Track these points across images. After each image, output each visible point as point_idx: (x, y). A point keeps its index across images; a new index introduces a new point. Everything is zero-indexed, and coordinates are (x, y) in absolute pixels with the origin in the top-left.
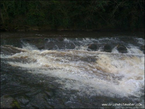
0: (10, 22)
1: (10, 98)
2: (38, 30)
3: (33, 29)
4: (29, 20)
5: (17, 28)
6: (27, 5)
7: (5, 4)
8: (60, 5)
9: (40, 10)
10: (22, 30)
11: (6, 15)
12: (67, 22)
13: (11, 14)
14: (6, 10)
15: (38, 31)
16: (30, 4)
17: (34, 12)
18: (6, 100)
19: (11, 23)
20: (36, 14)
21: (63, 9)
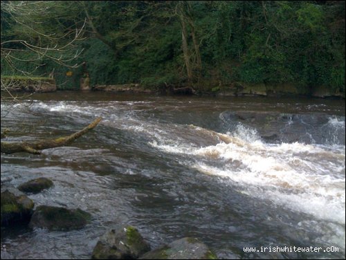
0: (203, 76)
1: (199, 245)
2: (265, 94)
3: (253, 93)
4: (247, 72)
5: (218, 88)
6: (245, 35)
7: (196, 35)
8: (325, 33)
9: (274, 47)
10: (228, 94)
11: (196, 60)
12: (340, 76)
13: (207, 58)
14: (196, 47)
15: (264, 96)
16: (251, 35)
17: (259, 52)
18: (192, 248)
19: (206, 76)
20: (263, 57)
21: (332, 44)
